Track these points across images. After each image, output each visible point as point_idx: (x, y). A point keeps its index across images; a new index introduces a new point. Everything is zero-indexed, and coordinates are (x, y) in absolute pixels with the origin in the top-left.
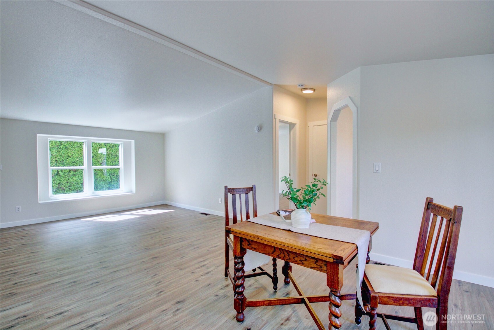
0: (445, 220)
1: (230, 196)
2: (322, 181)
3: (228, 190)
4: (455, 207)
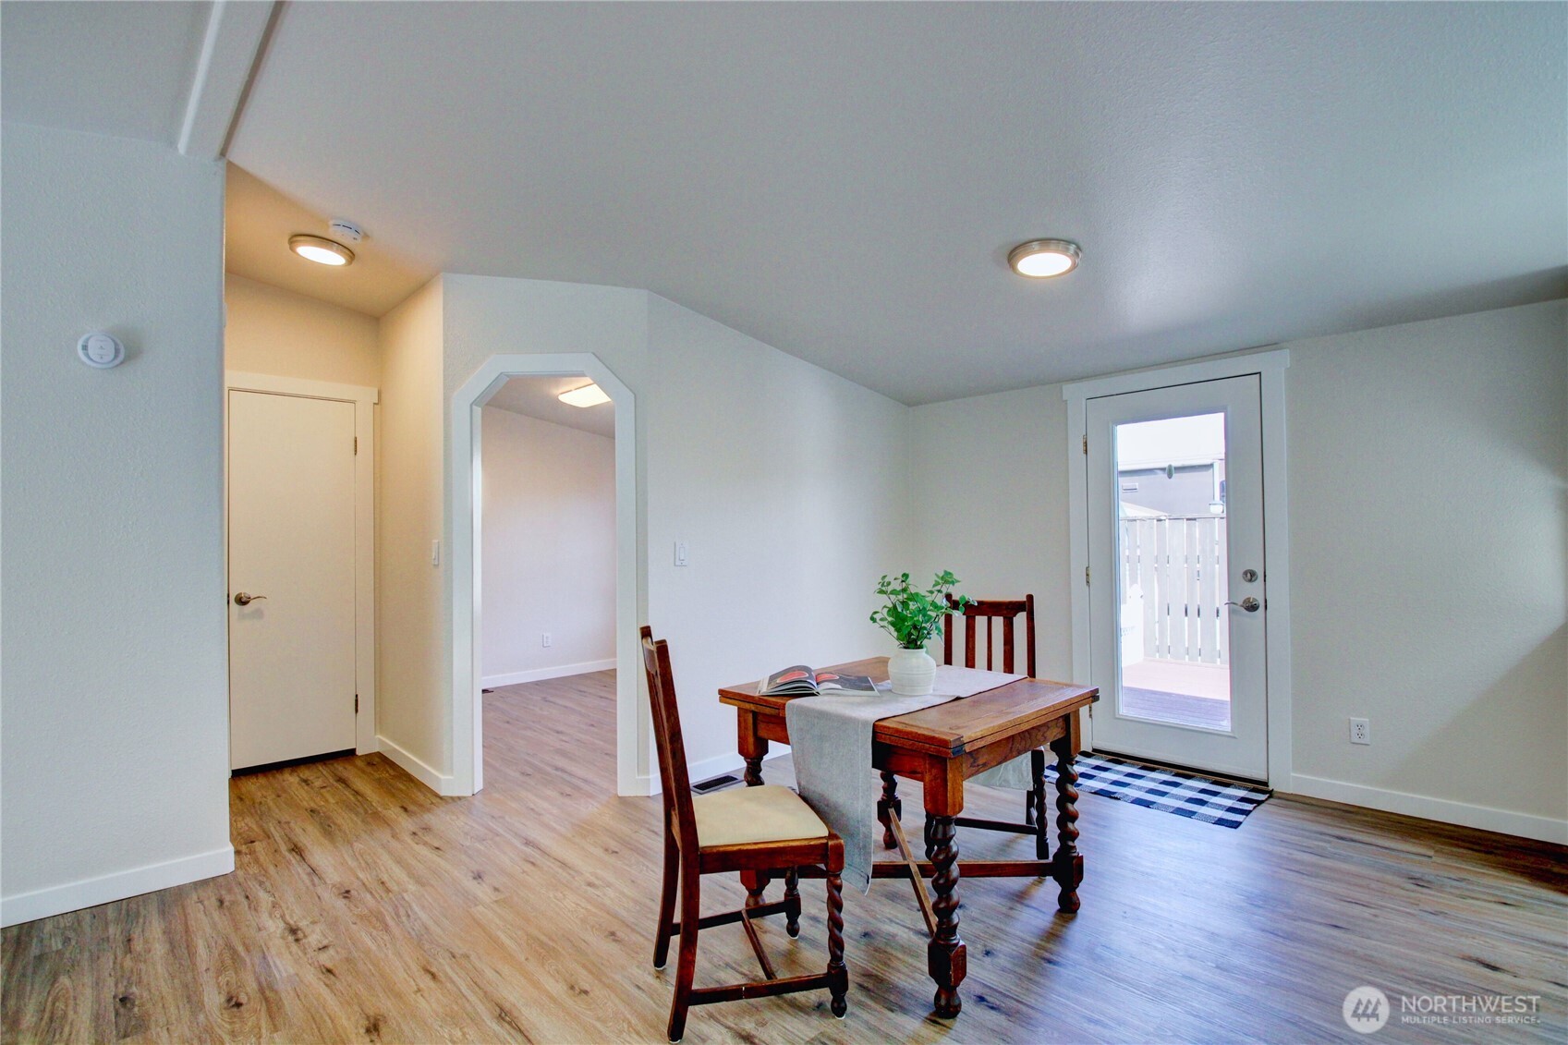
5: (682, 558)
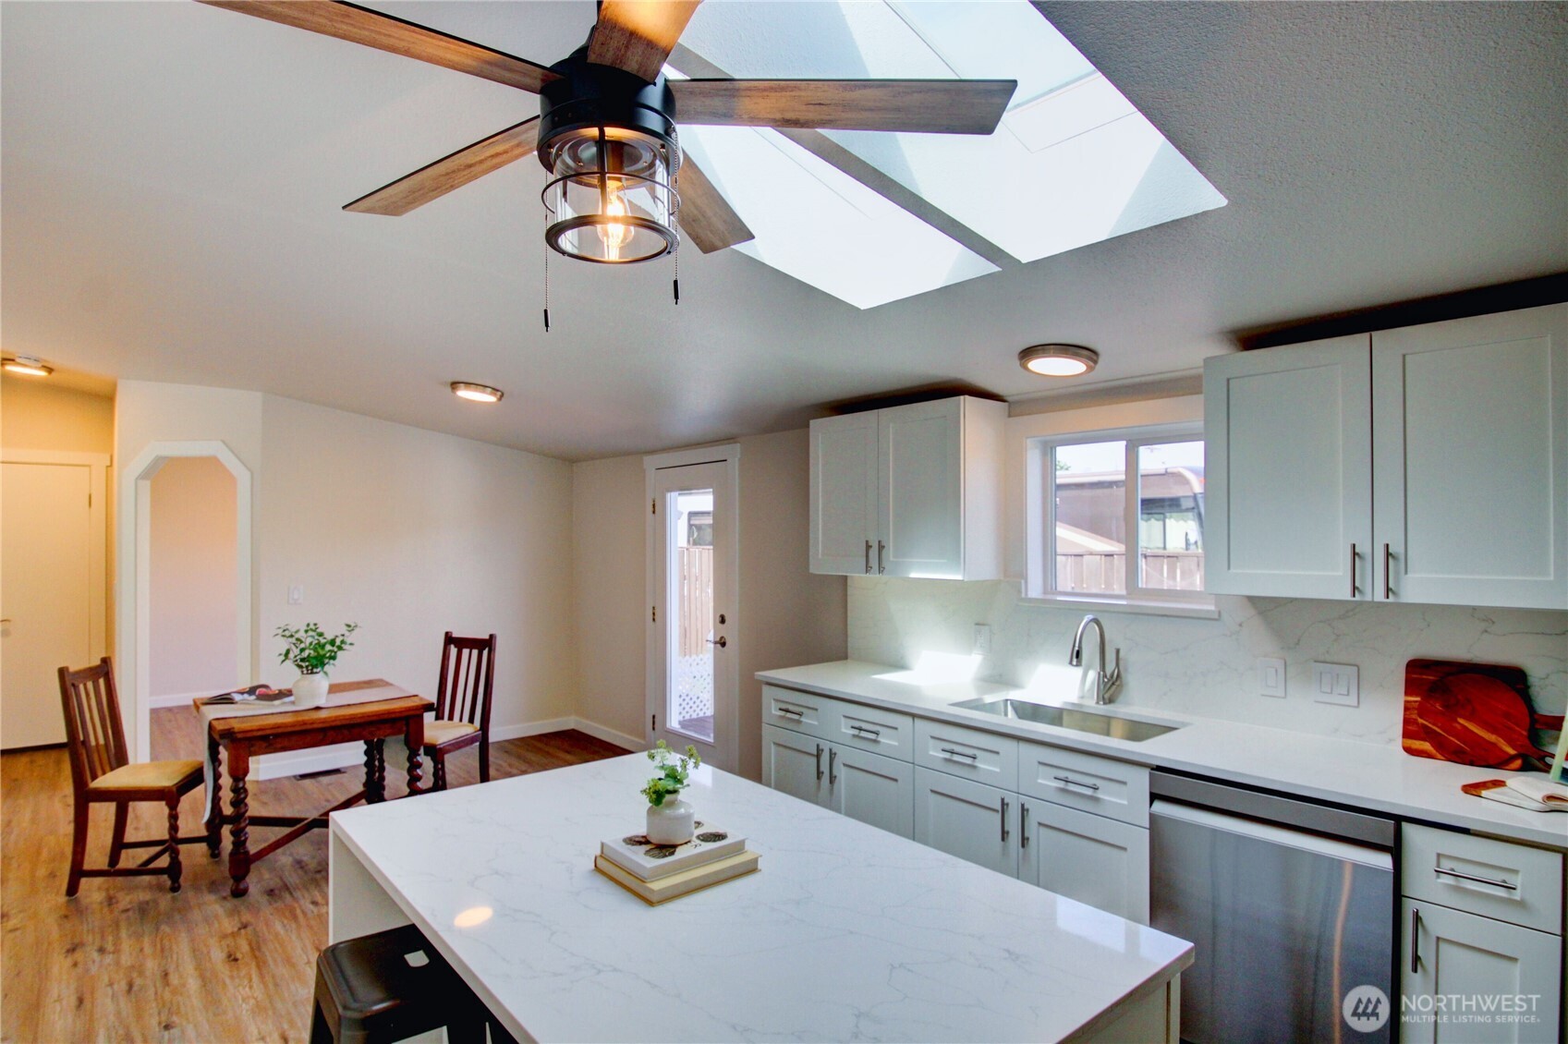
4: (491, 636)
5: (296, 597)
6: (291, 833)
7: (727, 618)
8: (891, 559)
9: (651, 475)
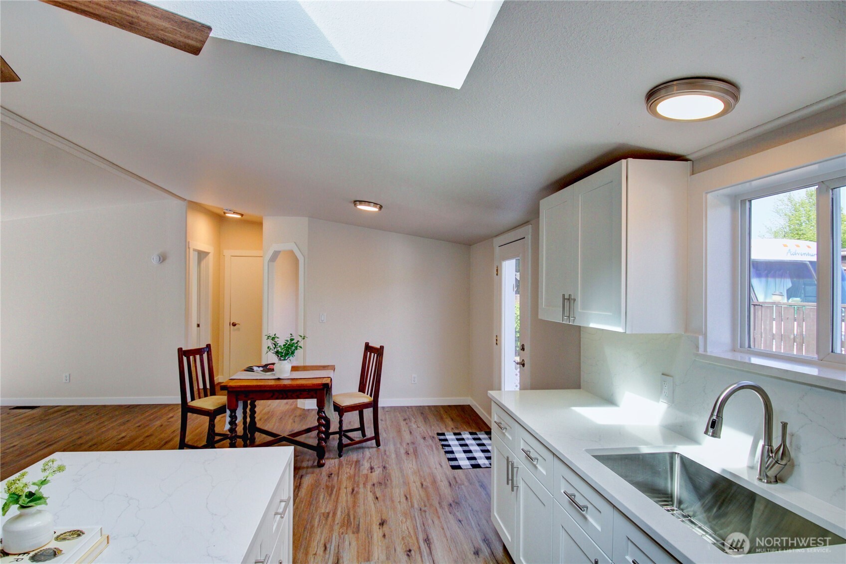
0: (376, 355)
1: (185, 359)
2: (303, 336)
3: (182, 353)
4: (381, 346)
6: (273, 440)
7: (525, 348)
8: (579, 310)
9: (497, 250)
